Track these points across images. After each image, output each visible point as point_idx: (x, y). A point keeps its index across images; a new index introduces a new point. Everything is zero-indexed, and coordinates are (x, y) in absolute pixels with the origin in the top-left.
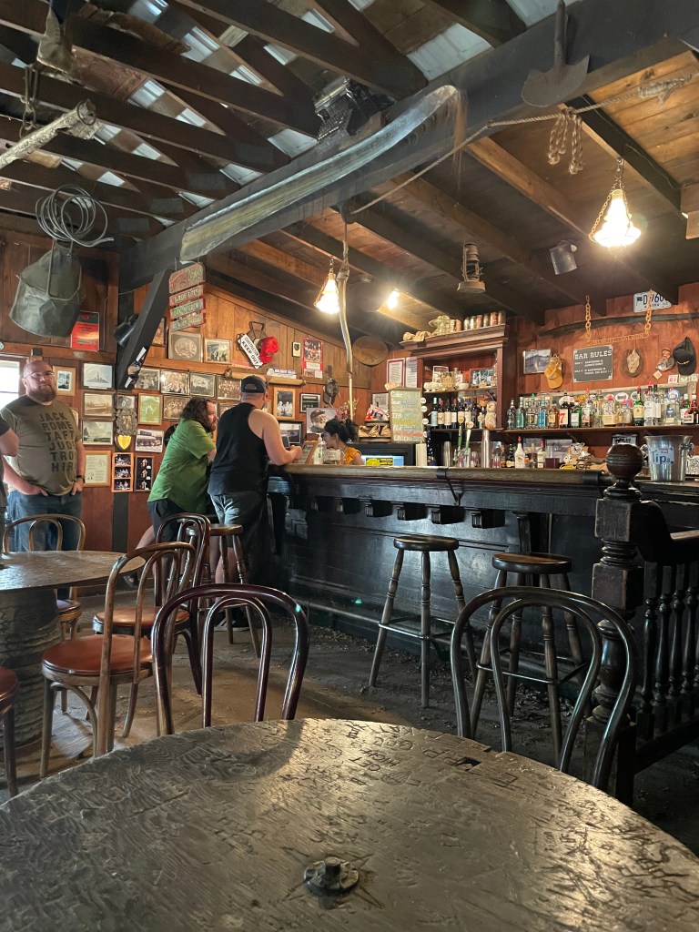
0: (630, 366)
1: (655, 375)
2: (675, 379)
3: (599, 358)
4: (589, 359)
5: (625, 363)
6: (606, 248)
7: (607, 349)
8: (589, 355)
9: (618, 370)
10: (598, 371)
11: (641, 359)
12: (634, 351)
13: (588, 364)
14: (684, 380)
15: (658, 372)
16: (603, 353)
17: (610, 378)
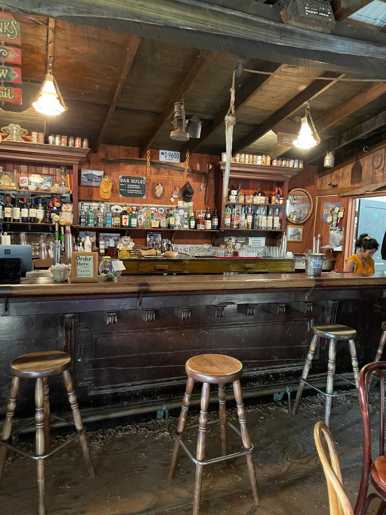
0: (157, 192)
1: (171, 199)
2: (181, 203)
3: (137, 184)
4: (130, 183)
5: (154, 191)
6: (298, 149)
7: (143, 179)
8: (130, 181)
9: (149, 194)
10: (136, 192)
11: (164, 189)
12: (160, 185)
13: (130, 186)
14: (186, 205)
15: (172, 198)
16: (139, 182)
17: (144, 197)
